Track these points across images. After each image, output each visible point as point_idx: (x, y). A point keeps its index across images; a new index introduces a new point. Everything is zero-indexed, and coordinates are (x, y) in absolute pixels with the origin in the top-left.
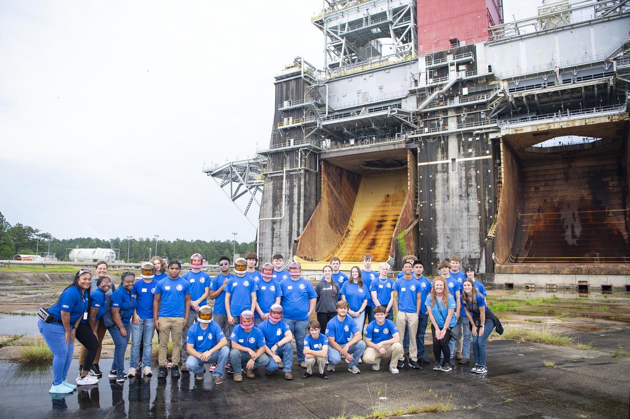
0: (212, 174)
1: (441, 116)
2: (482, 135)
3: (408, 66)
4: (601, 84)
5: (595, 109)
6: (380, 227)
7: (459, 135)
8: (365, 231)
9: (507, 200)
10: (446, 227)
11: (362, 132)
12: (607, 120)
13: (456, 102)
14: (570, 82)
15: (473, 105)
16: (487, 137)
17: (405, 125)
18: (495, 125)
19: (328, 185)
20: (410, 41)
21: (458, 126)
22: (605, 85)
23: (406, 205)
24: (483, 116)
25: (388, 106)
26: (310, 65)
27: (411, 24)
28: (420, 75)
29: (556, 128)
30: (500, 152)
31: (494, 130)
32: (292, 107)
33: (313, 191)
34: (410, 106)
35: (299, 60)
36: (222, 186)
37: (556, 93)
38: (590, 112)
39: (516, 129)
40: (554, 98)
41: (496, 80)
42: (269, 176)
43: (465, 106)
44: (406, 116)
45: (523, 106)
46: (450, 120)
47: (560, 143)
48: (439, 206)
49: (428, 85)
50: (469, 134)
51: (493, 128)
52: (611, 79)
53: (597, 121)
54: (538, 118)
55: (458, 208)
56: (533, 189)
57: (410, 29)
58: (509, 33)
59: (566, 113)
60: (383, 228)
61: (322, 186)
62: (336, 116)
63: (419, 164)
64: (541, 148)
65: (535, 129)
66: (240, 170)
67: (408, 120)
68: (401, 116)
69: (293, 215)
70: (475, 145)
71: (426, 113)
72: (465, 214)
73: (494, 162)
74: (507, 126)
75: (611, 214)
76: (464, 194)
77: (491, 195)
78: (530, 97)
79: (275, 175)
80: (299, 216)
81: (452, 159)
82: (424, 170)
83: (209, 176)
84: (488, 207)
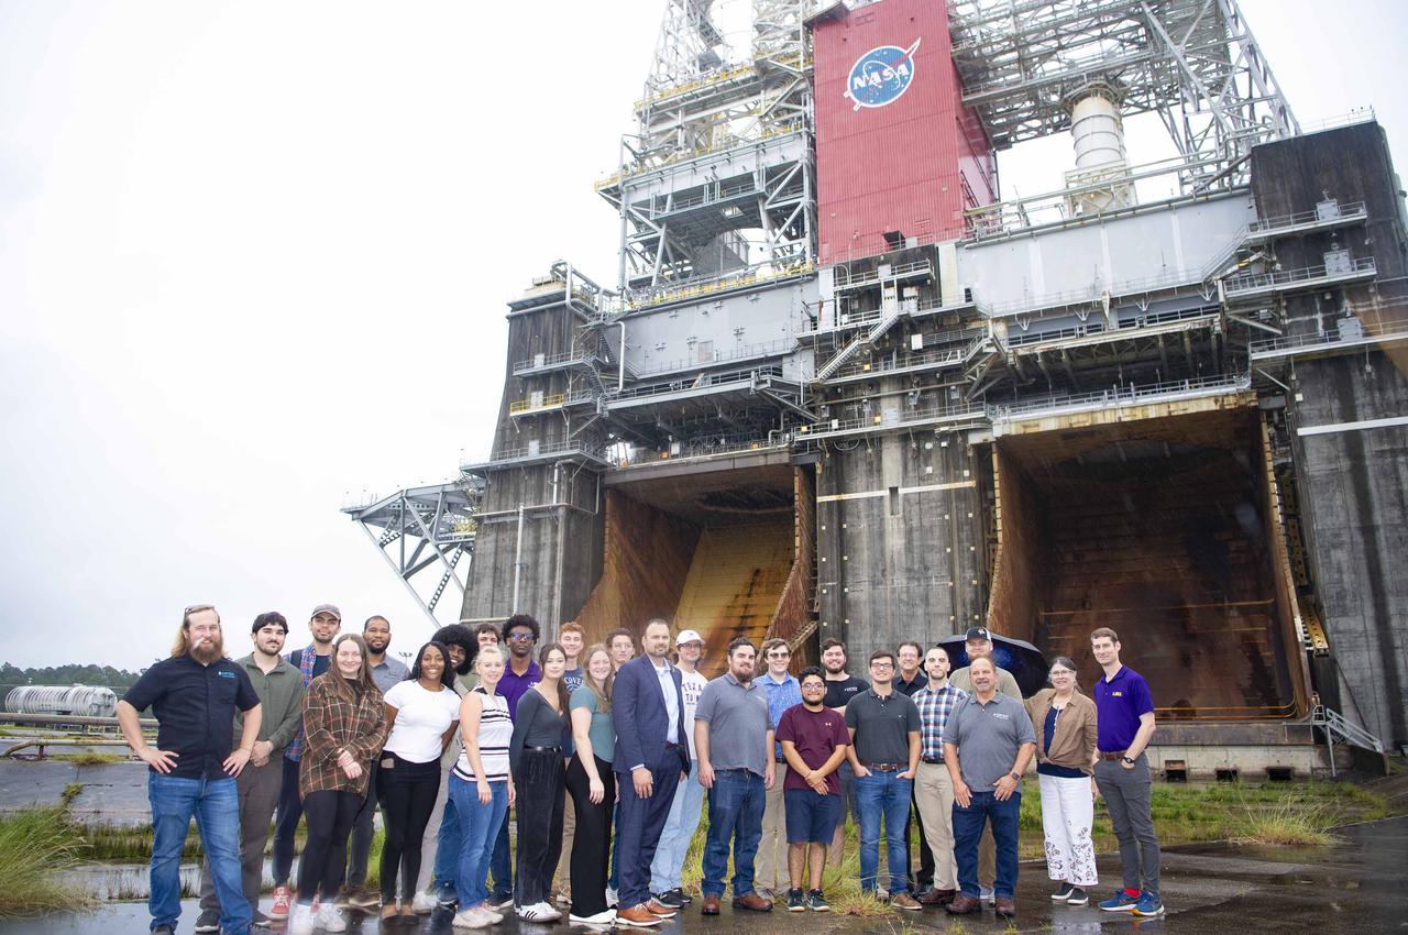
0: (364, 515)
1: (868, 394)
2: (951, 436)
3: (797, 288)
4: (1198, 330)
5: (1187, 382)
7: (904, 436)
9: (1010, 581)
10: (878, 641)
11: (697, 427)
12: (1213, 406)
13: (898, 366)
14: (1134, 325)
15: (935, 371)
16: (965, 440)
17: (790, 413)
18: (981, 414)
19: (621, 545)
20: (804, 237)
21: (904, 415)
22: (1206, 332)
23: (789, 592)
24: (955, 396)
25: (750, 372)
26: (587, 281)
27: (804, 200)
28: (821, 306)
29: (1107, 422)
30: (992, 473)
31: (978, 425)
32: (544, 369)
33: (587, 557)
34: (801, 372)
35: (562, 268)
36: (382, 545)
37: (1105, 347)
38: (1177, 389)
39: (1026, 423)
40: (1102, 359)
41: (980, 320)
42: (486, 522)
43: (916, 373)
44: (790, 393)
45: (1039, 375)
46: (884, 403)
48: (860, 592)
49: (839, 328)
50: (924, 433)
51: (975, 420)
52: (1216, 320)
53: (1193, 408)
54: (1070, 401)
55: (904, 597)
56: (1069, 558)
57: (802, 211)
58: (1012, 223)
59: (1129, 390)
61: (607, 545)
62: (640, 390)
63: (820, 499)
65: (1064, 424)
66: (425, 508)
67: (794, 403)
69: (538, 611)
70: (939, 458)
71: (835, 387)
72: (920, 611)
73: (980, 495)
74: (1006, 418)
75: (1234, 613)
76: (916, 567)
77: (974, 568)
78: (1053, 356)
79: (500, 520)
80: (550, 615)
81: (891, 489)
82: (830, 512)
83: (355, 522)
84: (969, 595)
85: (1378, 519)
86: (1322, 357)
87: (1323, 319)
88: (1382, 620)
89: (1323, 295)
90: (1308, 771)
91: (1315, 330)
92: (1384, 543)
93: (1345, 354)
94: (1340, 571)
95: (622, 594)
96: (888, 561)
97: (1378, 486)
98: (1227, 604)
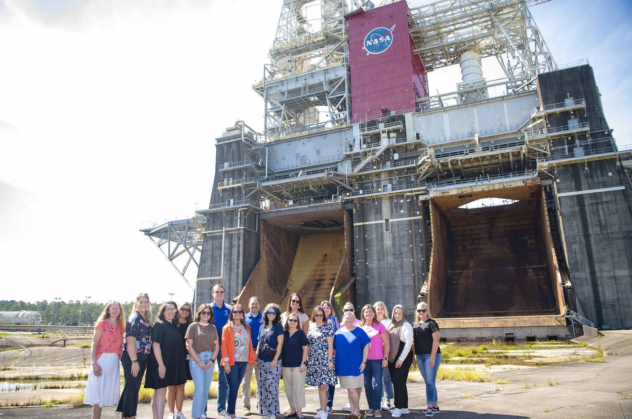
0: (150, 233)
1: (375, 179)
2: (412, 197)
3: (343, 133)
4: (515, 152)
5: (511, 173)
6: (318, 285)
7: (391, 198)
8: (304, 290)
9: (437, 258)
10: (381, 285)
11: (300, 193)
12: (522, 184)
13: (389, 167)
14: (489, 150)
15: (404, 169)
16: (418, 198)
17: (341, 187)
18: (425, 188)
19: (267, 245)
20: (345, 110)
22: (519, 153)
23: (343, 264)
24: (413, 179)
25: (324, 169)
26: (251, 129)
27: (346, 95)
28: (354, 141)
29: (478, 191)
30: (429, 212)
31: (423, 192)
32: (232, 168)
33: (253, 250)
34: (346, 169)
35: (240, 124)
36: (159, 246)
37: (477, 159)
38: (507, 177)
39: (444, 192)
40: (475, 164)
41: (423, 147)
42: (208, 235)
43: (396, 170)
44: (342, 178)
45: (449, 171)
47: (483, 204)
48: (373, 264)
49: (362, 151)
50: (401, 196)
51: (422, 190)
52: (523, 148)
53: (514, 185)
54: (462, 182)
55: (392, 266)
56: (460, 248)
57: (345, 99)
58: (434, 105)
59: (487, 177)
60: (321, 287)
61: (261, 245)
62: (275, 177)
63: (355, 224)
64: (466, 209)
65: (460, 192)
67: (343, 183)
68: (337, 179)
69: (232, 274)
70: (406, 207)
71: (361, 176)
72: (399, 272)
73: (424, 222)
74: (435, 189)
75: (530, 270)
76: (397, 253)
77: (422, 253)
78: (454, 163)
79: (214, 234)
80: (238, 276)
81: (386, 220)
82: (359, 230)
83: (146, 236)
84: (420, 265)
85: (591, 231)
86: (568, 164)
87: (568, 148)
88: (593, 273)
89: (568, 138)
90: (564, 336)
91: (565, 153)
92: (593, 241)
93: (578, 162)
94: (575, 253)
95: (268, 266)
96: (385, 249)
97: (591, 218)
98: (527, 267)
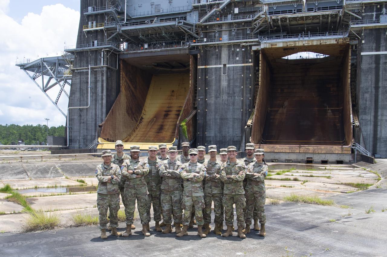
0: (25, 67)
1: (217, 29)
2: (246, 47)
4: (334, 14)
5: (327, 33)
6: (166, 115)
7: (229, 46)
8: (155, 119)
9: (261, 99)
10: (217, 117)
11: (154, 38)
12: (335, 42)
13: (229, 19)
14: (313, 11)
15: (242, 22)
16: (251, 48)
17: (189, 35)
18: (257, 40)
19: (126, 81)
21: (230, 38)
22: (336, 15)
23: (188, 99)
24: (248, 32)
25: (176, 18)
29: (299, 45)
30: (259, 61)
31: (256, 43)
32: (95, 12)
33: (114, 85)
34: (193, 19)
36: (34, 79)
37: (302, 18)
38: (324, 35)
39: (272, 44)
40: (300, 22)
41: (260, 4)
42: (76, 71)
43: (235, 23)
45: (278, 26)
46: (223, 33)
47: (301, 57)
48: (211, 100)
49: (208, 3)
50: (237, 45)
51: (255, 42)
52: (340, 11)
53: (328, 43)
54: (288, 37)
55: (226, 102)
56: (279, 91)
59: (308, 34)
60: (170, 116)
61: (121, 81)
62: (133, 23)
63: (199, 67)
64: (287, 60)
65: (285, 45)
67: (191, 31)
68: (186, 27)
69: (98, 104)
70: (241, 55)
71: (206, 26)
72: (231, 108)
73: (254, 69)
74: (266, 41)
75: (330, 111)
76: (231, 92)
77: (250, 94)
78: (283, 20)
79: (81, 71)
80: (102, 106)
81: (224, 64)
82: (202, 72)
83: (22, 70)
84: (248, 103)
85: (380, 84)
86: (374, 28)
87: (376, 14)
88: (376, 117)
89: (377, 6)
90: (348, 161)
91: (372, 18)
92: (381, 92)
93: (381, 27)
94: (366, 101)
95: (126, 99)
96: (222, 90)
97: (382, 74)
98: (328, 108)
